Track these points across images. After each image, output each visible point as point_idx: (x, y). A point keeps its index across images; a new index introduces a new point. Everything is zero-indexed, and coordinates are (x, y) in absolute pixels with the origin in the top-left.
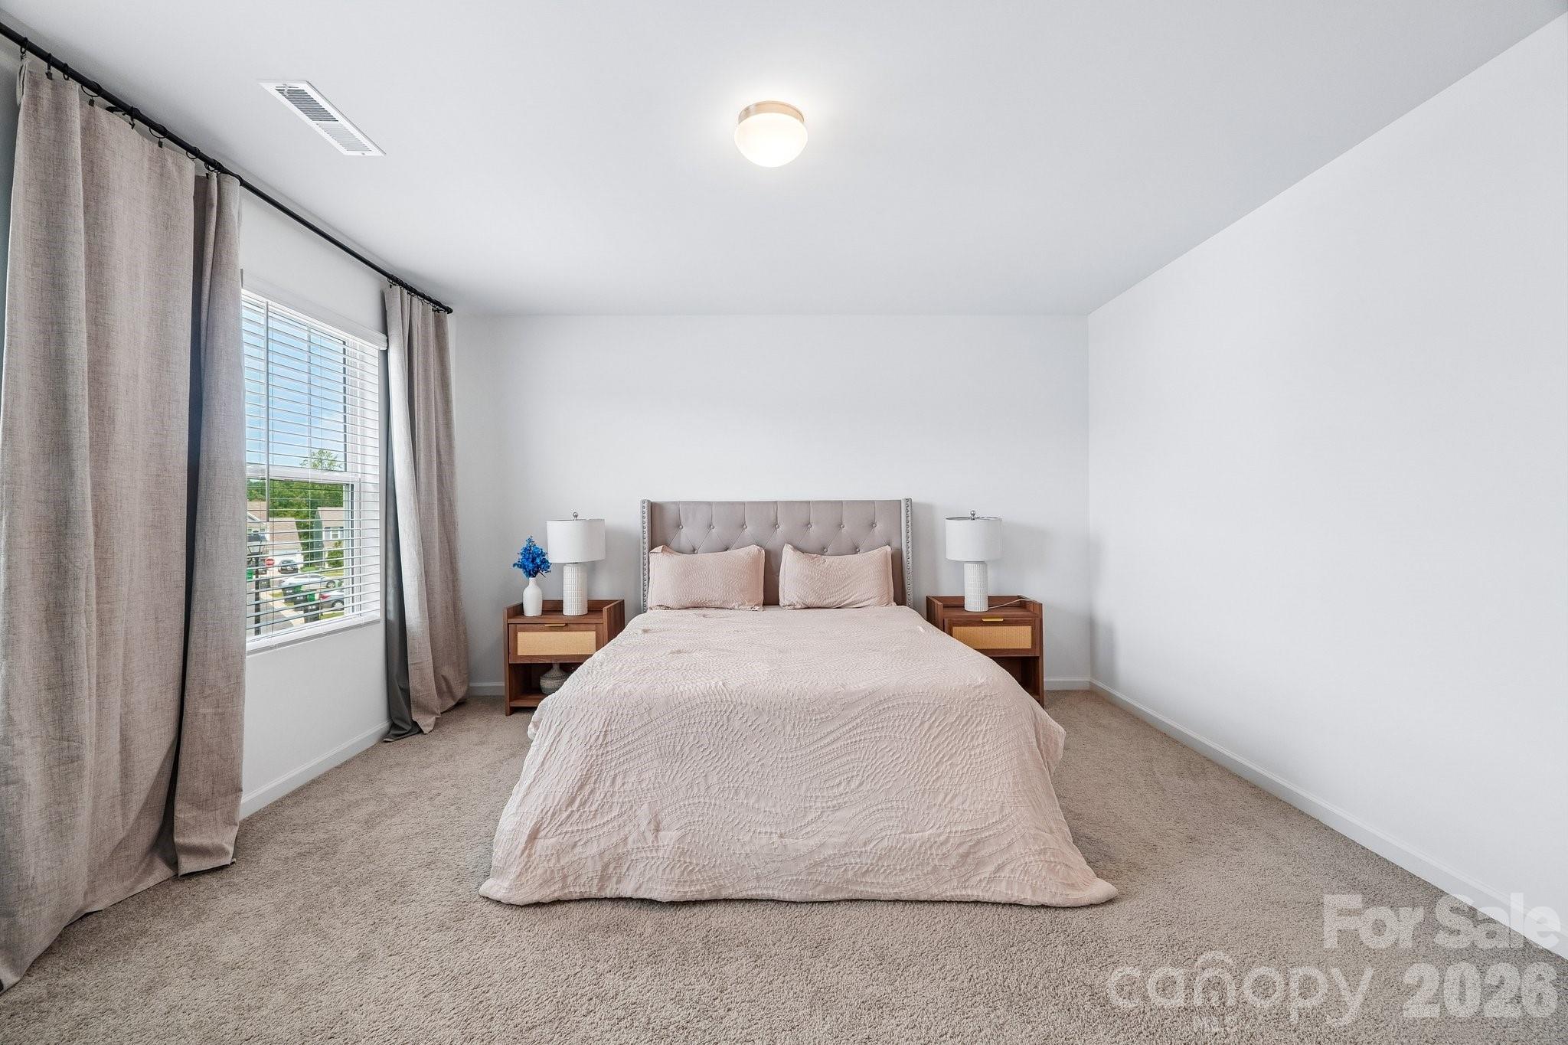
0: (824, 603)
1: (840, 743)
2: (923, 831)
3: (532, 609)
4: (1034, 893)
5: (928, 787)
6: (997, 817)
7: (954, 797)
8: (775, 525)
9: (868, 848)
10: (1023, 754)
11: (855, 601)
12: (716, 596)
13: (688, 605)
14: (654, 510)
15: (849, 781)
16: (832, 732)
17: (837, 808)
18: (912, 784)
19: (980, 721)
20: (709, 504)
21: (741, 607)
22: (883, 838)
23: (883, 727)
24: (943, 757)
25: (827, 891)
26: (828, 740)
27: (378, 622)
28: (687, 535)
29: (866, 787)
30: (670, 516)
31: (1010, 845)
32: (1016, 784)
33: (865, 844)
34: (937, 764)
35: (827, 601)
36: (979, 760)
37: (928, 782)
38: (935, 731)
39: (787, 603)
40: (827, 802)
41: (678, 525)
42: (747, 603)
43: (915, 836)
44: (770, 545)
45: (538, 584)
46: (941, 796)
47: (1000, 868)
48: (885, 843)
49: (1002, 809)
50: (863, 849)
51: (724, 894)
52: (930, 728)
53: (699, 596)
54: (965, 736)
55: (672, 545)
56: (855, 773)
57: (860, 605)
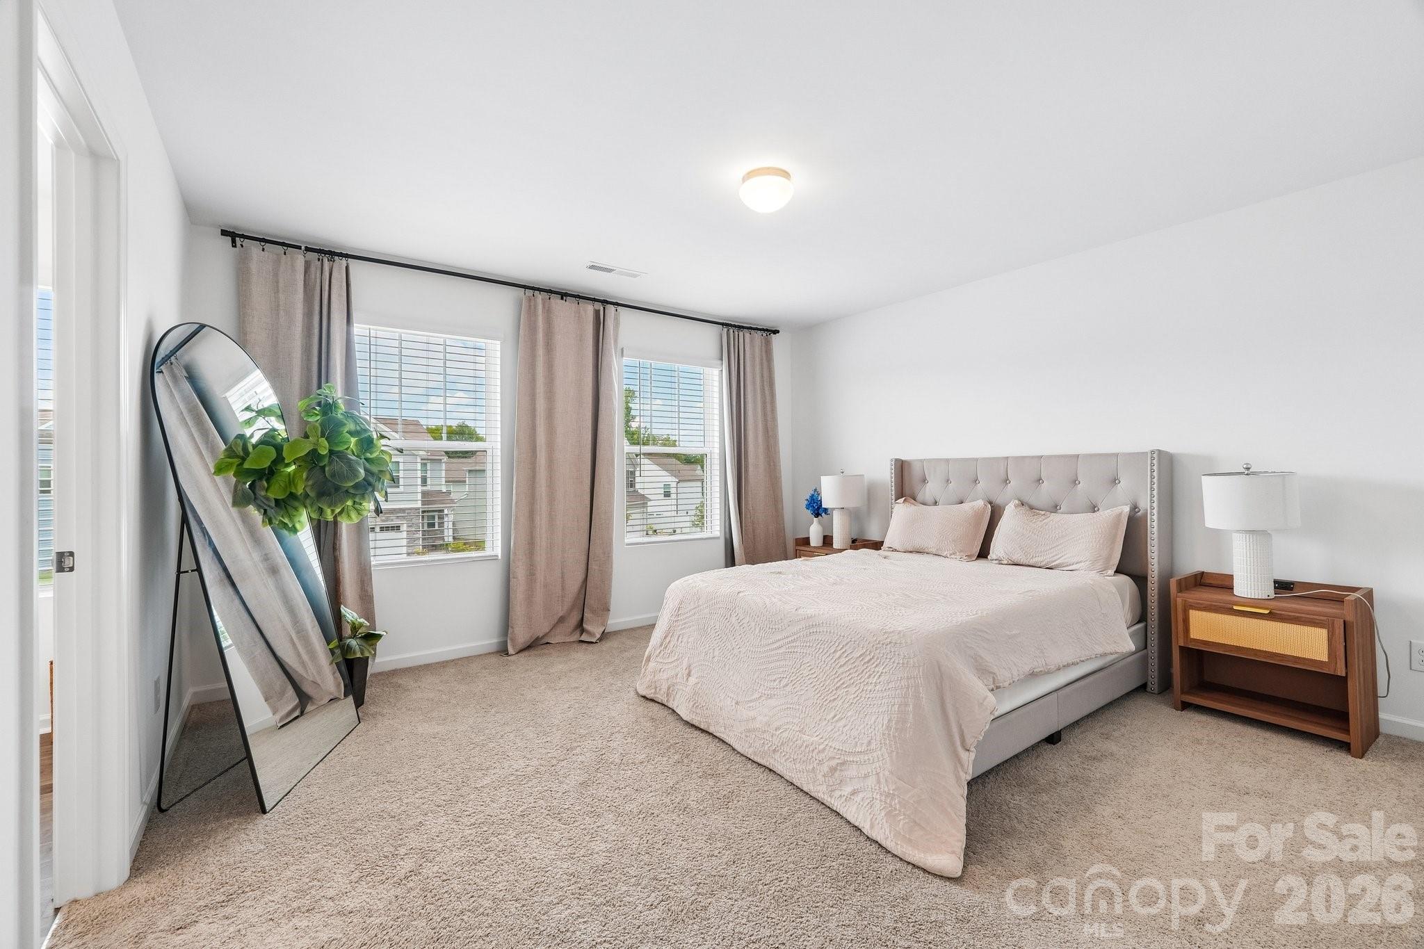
0: (1032, 562)
1: (781, 651)
2: (812, 736)
3: (815, 541)
4: (872, 827)
5: (825, 703)
6: (864, 748)
7: (841, 719)
8: (1006, 481)
9: (778, 733)
10: (906, 705)
11: (1063, 563)
12: (931, 545)
13: (911, 549)
14: (902, 468)
15: (781, 679)
16: (779, 640)
17: (770, 697)
18: (816, 697)
19: (880, 663)
20: (947, 461)
21: (952, 556)
22: (786, 730)
23: (809, 646)
24: (843, 684)
25: (755, 753)
26: (775, 646)
27: (718, 538)
28: (931, 489)
29: (789, 688)
30: (916, 471)
31: (866, 776)
32: (889, 728)
33: (776, 730)
34: (836, 689)
35: (1037, 559)
36: (868, 696)
37: (827, 700)
38: (843, 661)
39: (994, 557)
40: (765, 690)
41: (924, 481)
42: (958, 554)
43: (805, 737)
44: (999, 501)
45: (820, 522)
46: (832, 715)
47: (854, 793)
48: (785, 735)
49: (869, 743)
50: (774, 732)
51: (711, 730)
52: (839, 658)
53: (918, 543)
54: (865, 672)
55: (920, 497)
56: (785, 676)
57: (1070, 568)
